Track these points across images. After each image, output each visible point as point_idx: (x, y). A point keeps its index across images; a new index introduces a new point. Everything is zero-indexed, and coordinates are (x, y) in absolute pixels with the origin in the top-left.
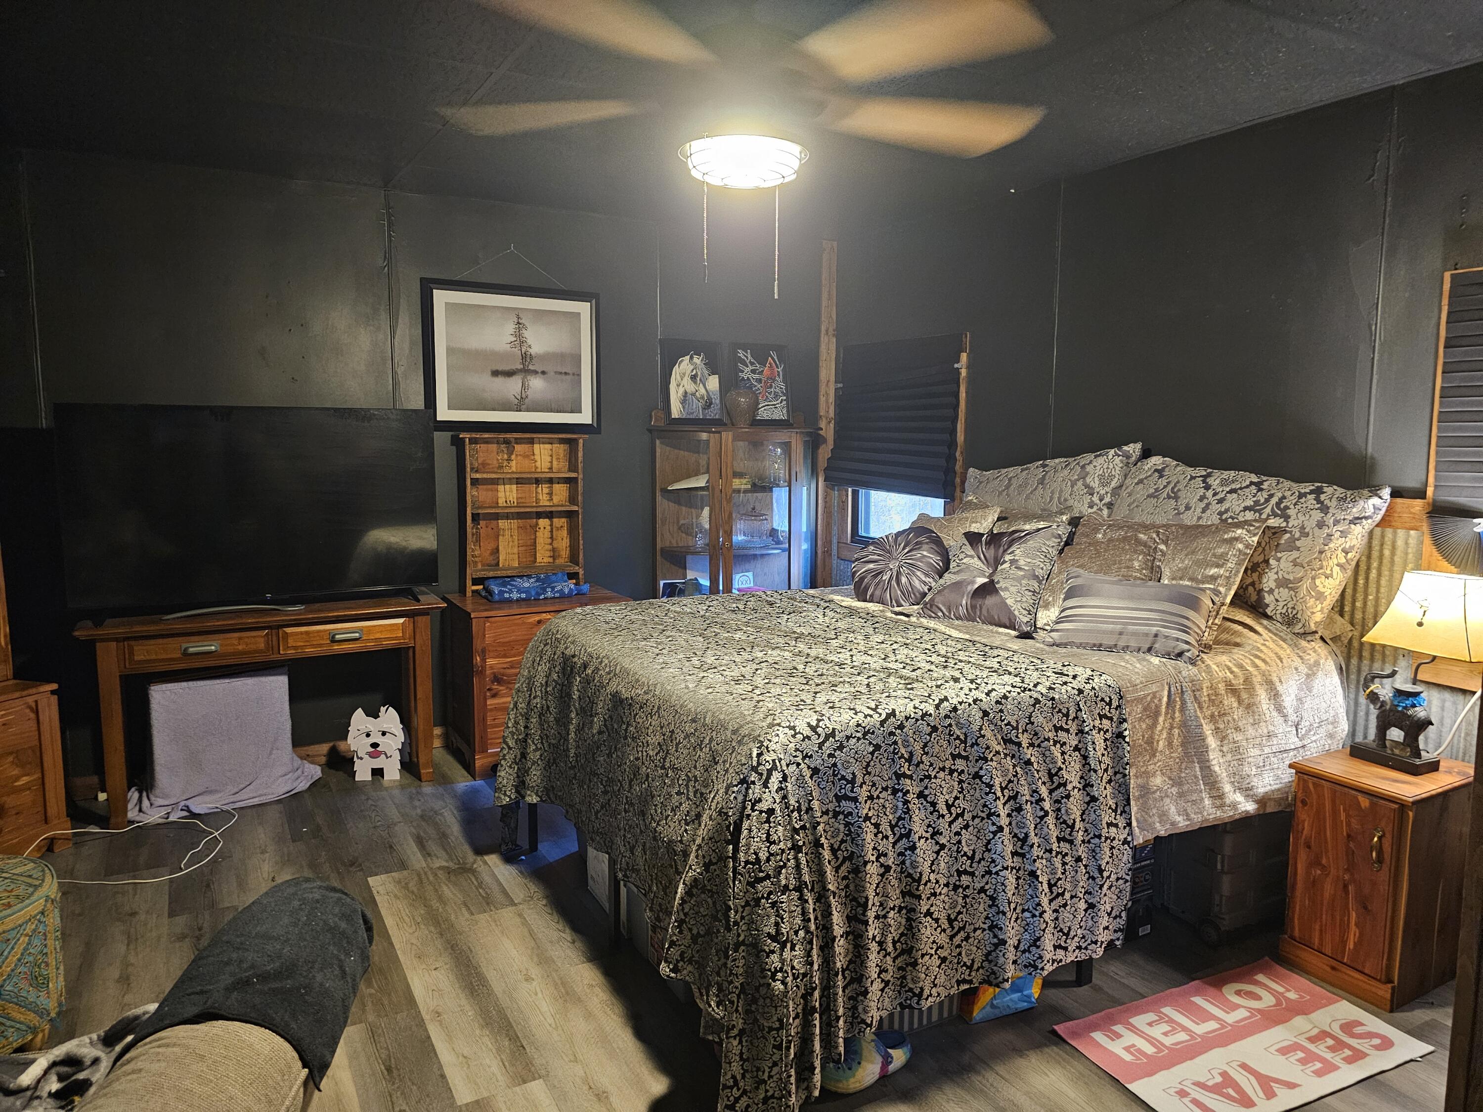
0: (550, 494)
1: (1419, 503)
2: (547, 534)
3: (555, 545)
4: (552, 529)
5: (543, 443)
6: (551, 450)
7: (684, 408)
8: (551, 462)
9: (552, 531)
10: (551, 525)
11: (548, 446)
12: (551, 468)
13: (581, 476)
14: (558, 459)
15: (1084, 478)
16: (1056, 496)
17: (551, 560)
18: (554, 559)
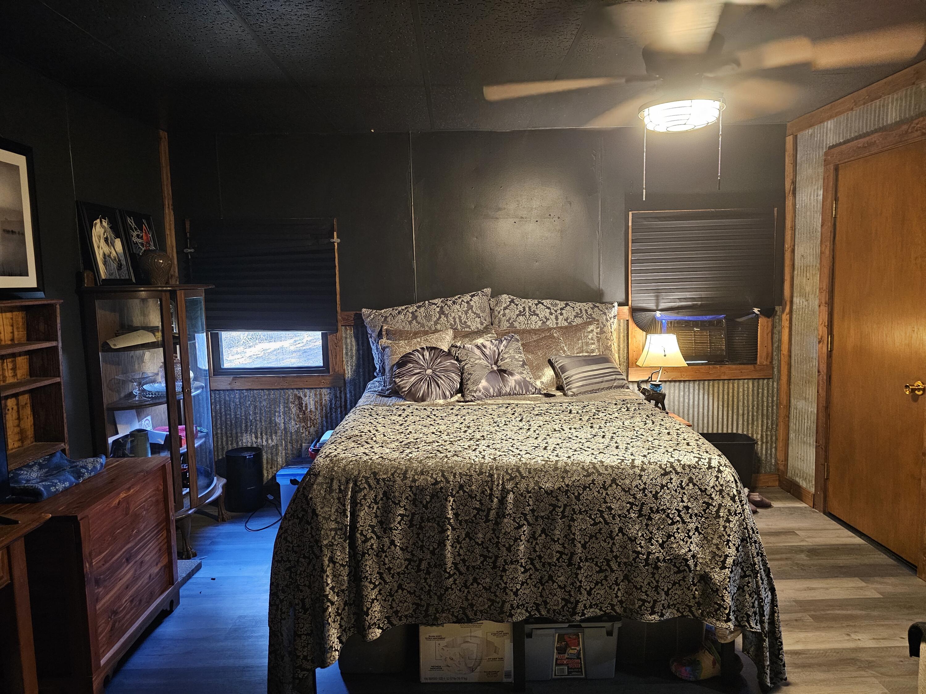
0: (14, 369)
1: (627, 307)
2: (15, 415)
3: (22, 426)
4: (18, 408)
5: (5, 312)
6: (12, 319)
7: (106, 269)
8: (13, 333)
9: (18, 411)
10: (17, 404)
11: (9, 315)
12: (12, 340)
13: (60, 345)
14: (18, 328)
15: (472, 309)
16: (457, 320)
17: (19, 444)
18: (23, 442)
